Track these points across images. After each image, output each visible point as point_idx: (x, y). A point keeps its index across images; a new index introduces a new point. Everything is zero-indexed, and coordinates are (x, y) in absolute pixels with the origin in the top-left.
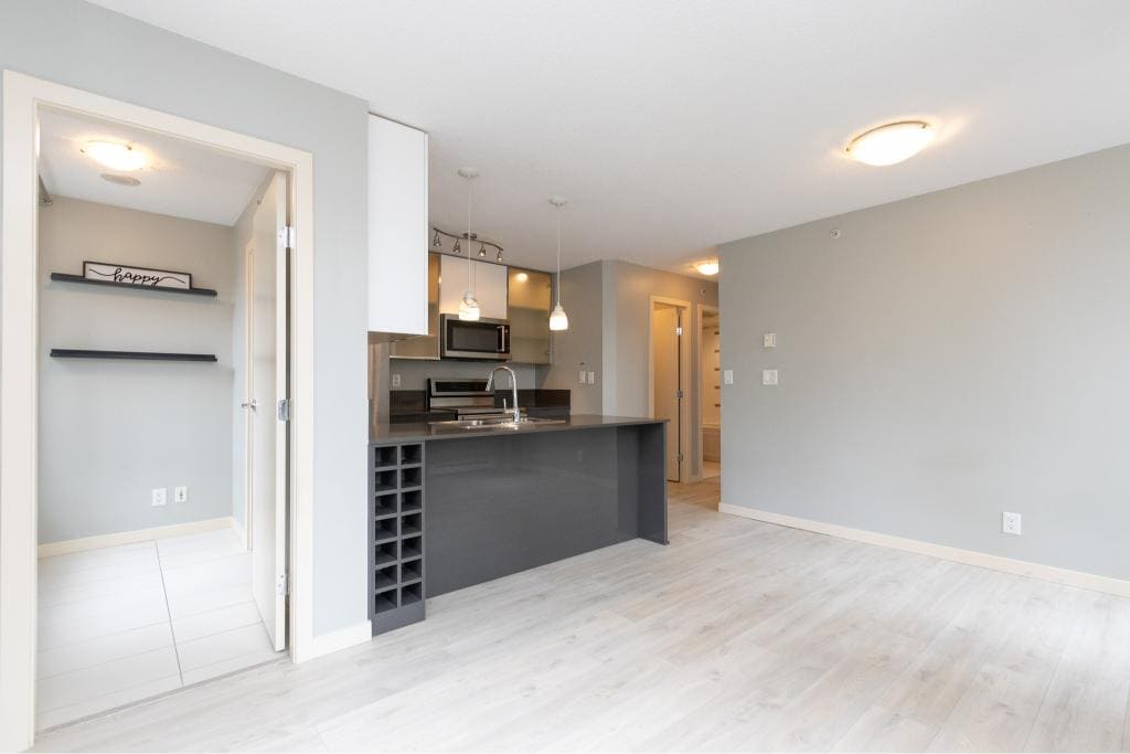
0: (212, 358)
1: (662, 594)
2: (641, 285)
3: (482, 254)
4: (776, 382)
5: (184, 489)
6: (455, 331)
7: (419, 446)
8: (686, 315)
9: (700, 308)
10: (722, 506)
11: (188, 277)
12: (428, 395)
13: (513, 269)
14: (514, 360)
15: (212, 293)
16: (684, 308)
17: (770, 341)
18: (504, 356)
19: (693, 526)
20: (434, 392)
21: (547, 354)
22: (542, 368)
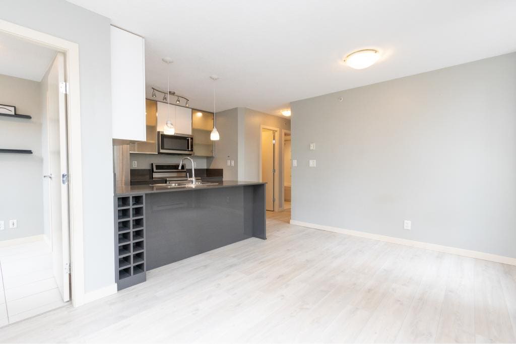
0: (29, 152)
1: (262, 262)
2: (256, 120)
3: (178, 102)
4: (315, 166)
5: (15, 221)
6: (165, 140)
7: (142, 196)
8: (277, 135)
9: (284, 131)
10: (292, 222)
11: (13, 108)
12: (152, 171)
13: (194, 110)
14: (195, 155)
15: (29, 117)
16: (276, 131)
17: (312, 147)
18: (190, 153)
19: (278, 231)
20: (155, 170)
21: (212, 152)
22: (209, 158)
